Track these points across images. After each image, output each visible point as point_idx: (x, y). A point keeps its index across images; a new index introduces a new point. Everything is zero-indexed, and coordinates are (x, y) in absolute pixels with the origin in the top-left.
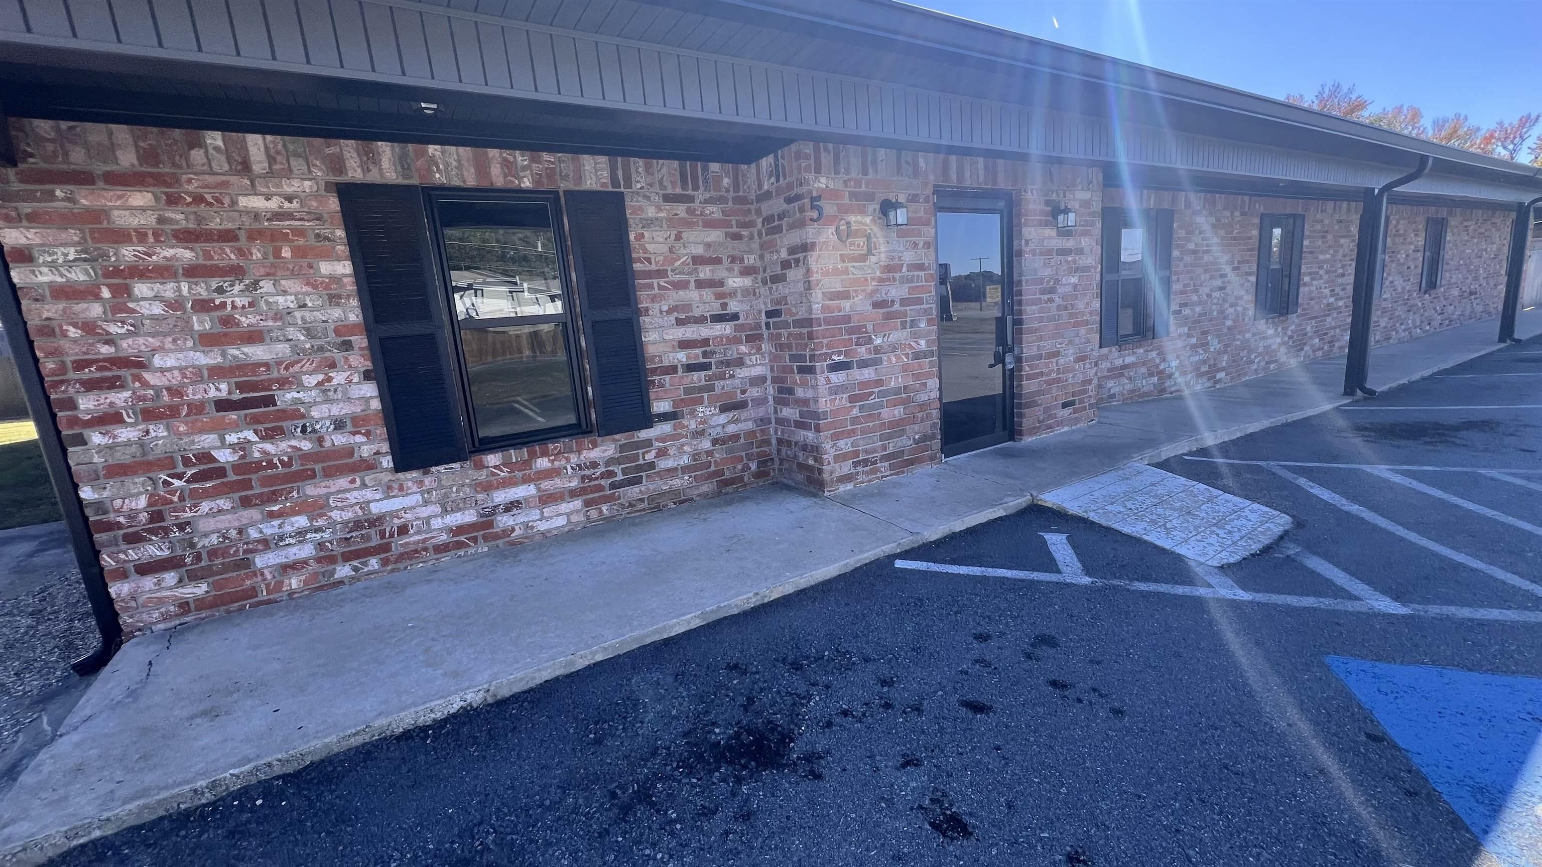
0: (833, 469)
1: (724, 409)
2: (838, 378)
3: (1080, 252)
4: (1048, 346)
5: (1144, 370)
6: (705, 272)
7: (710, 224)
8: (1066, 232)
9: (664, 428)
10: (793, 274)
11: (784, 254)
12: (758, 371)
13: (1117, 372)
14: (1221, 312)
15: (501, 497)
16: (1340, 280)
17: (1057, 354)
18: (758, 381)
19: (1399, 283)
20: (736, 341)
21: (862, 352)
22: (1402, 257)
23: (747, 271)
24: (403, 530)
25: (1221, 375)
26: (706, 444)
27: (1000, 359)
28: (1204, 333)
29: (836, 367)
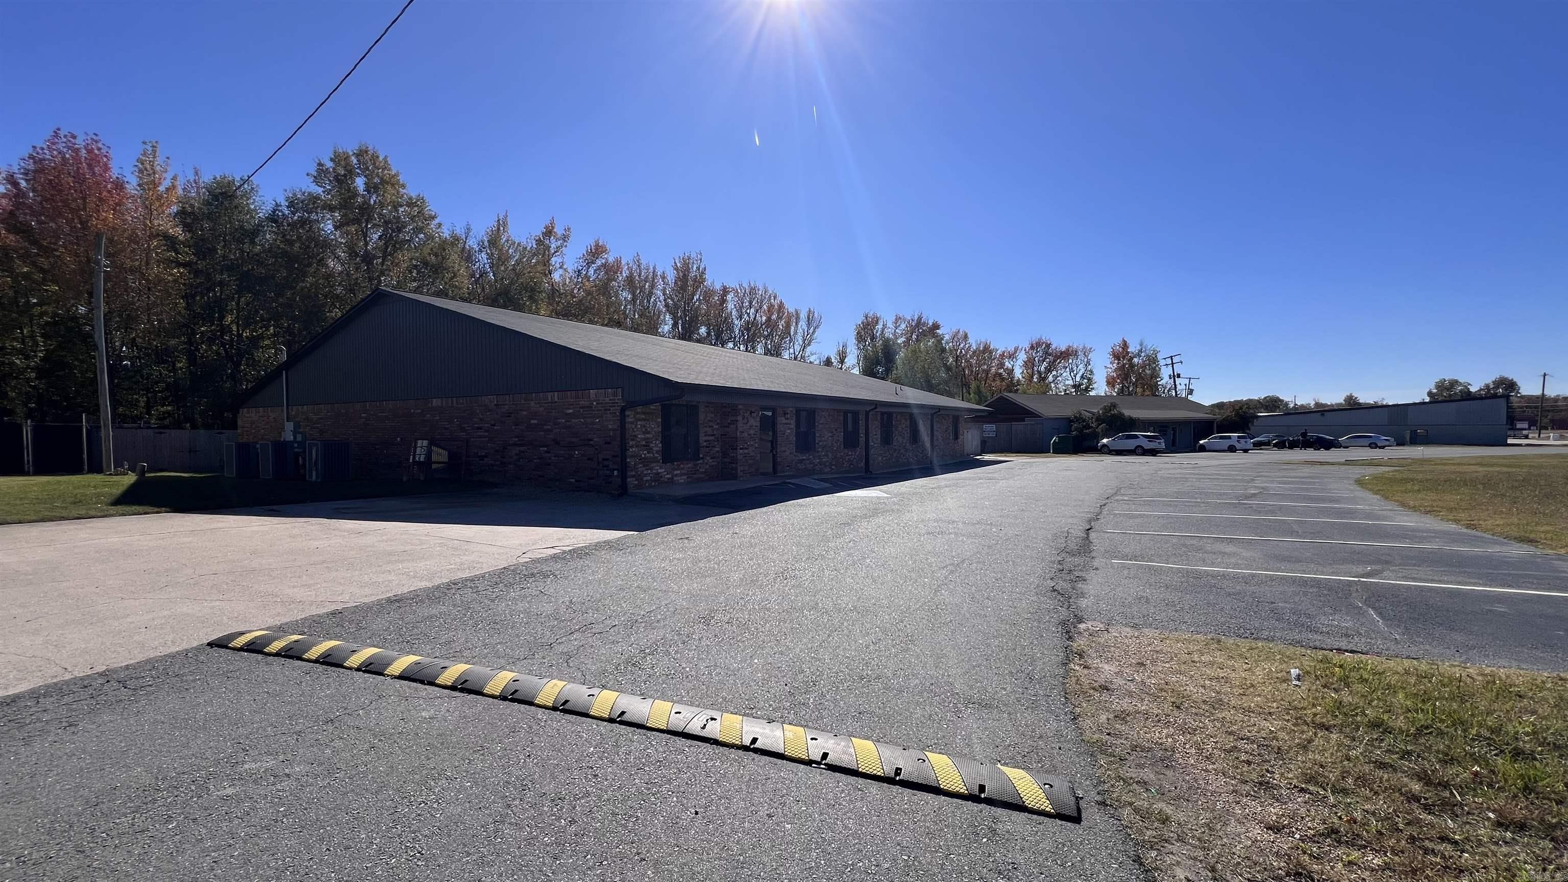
0: (740, 473)
1: (712, 458)
2: (741, 451)
3: (790, 424)
4: (783, 449)
5: (808, 462)
6: (711, 424)
7: (712, 413)
8: (787, 419)
9: (701, 461)
10: (733, 426)
11: (729, 421)
12: (718, 449)
13: (801, 461)
14: (832, 444)
15: (676, 472)
16: (875, 437)
17: (785, 451)
18: (718, 452)
19: (900, 439)
20: (714, 441)
21: (746, 445)
22: (900, 429)
23: (718, 424)
24: (661, 477)
25: (833, 467)
26: (708, 467)
27: (772, 451)
28: (827, 451)
29: (741, 449)
